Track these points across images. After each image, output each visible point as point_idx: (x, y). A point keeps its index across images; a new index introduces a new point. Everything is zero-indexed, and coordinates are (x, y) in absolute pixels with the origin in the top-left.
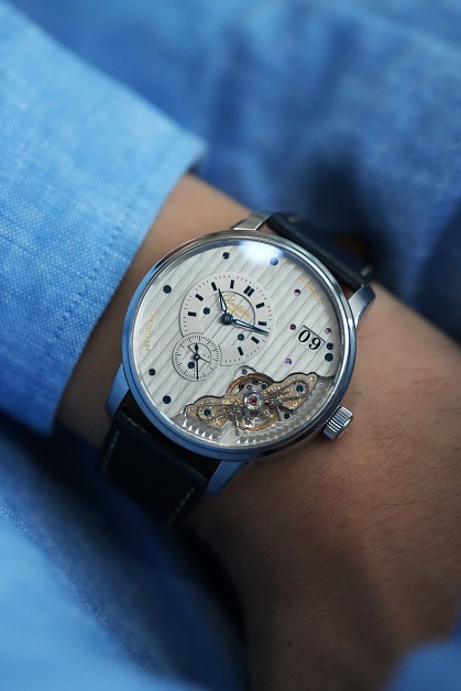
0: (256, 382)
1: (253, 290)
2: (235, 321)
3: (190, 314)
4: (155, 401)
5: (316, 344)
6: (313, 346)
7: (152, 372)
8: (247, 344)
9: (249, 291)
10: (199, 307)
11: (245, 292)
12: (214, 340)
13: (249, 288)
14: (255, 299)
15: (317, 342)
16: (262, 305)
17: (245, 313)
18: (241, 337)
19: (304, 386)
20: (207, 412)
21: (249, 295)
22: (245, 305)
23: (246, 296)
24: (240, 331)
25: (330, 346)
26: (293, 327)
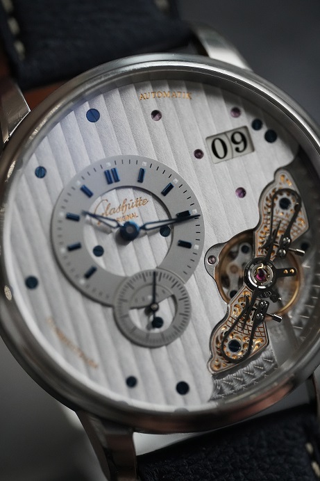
0: (231, 255)
1: (114, 171)
2: (143, 227)
3: (88, 276)
5: (241, 141)
6: (241, 146)
7: (131, 382)
9: (112, 177)
10: (87, 258)
11: (110, 182)
13: (107, 174)
14: (127, 176)
15: (238, 138)
16: (142, 172)
17: (136, 202)
19: (285, 195)
20: (235, 346)
21: (117, 180)
23: (115, 185)
25: (257, 125)
26: (199, 154)
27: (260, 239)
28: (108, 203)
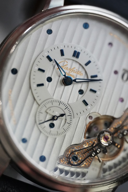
2: (75, 80)
3: (39, 85)
4: (34, 161)
8: (88, 96)
9: (76, 54)
10: (42, 78)
11: (74, 56)
12: (62, 100)
13: (75, 52)
14: (83, 59)
16: (89, 62)
17: (78, 72)
18: (81, 92)
21: (77, 58)
22: (76, 66)
23: (75, 59)
26: (116, 72)
27: (115, 125)
28: (67, 64)
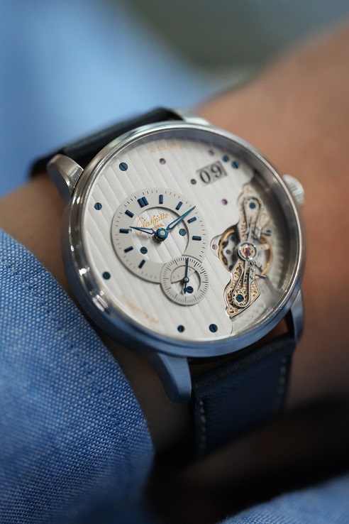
1: (143, 198)
3: (141, 266)
6: (218, 174)
7: (181, 329)
11: (142, 206)
13: (139, 201)
16: (161, 197)
17: (161, 217)
20: (240, 298)
21: (147, 204)
22: (154, 212)
23: (146, 207)
24: (177, 230)
25: (226, 159)
26: (194, 182)
28: (144, 220)
